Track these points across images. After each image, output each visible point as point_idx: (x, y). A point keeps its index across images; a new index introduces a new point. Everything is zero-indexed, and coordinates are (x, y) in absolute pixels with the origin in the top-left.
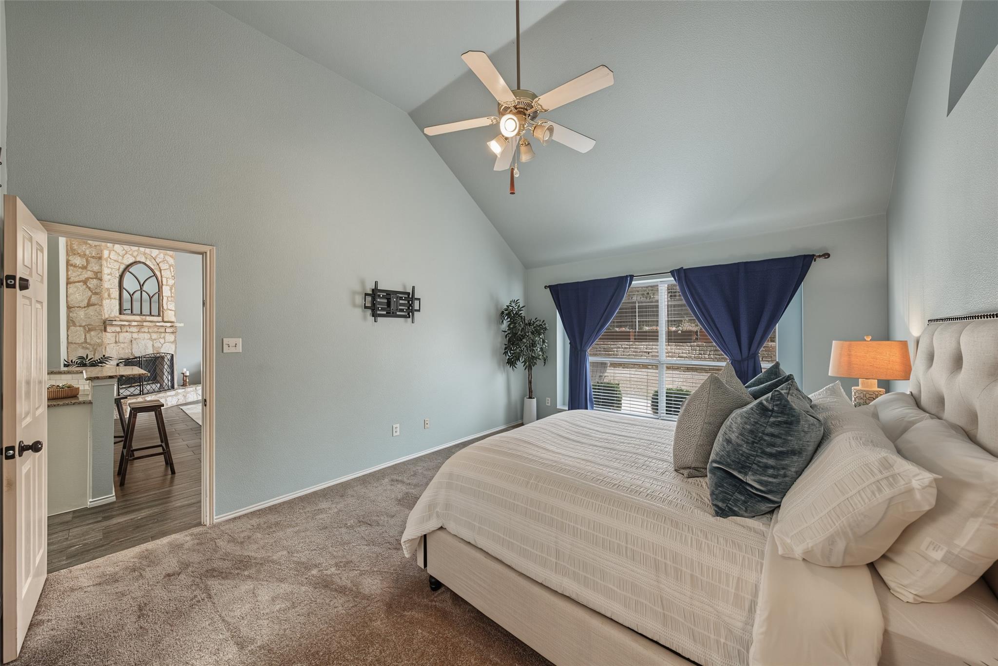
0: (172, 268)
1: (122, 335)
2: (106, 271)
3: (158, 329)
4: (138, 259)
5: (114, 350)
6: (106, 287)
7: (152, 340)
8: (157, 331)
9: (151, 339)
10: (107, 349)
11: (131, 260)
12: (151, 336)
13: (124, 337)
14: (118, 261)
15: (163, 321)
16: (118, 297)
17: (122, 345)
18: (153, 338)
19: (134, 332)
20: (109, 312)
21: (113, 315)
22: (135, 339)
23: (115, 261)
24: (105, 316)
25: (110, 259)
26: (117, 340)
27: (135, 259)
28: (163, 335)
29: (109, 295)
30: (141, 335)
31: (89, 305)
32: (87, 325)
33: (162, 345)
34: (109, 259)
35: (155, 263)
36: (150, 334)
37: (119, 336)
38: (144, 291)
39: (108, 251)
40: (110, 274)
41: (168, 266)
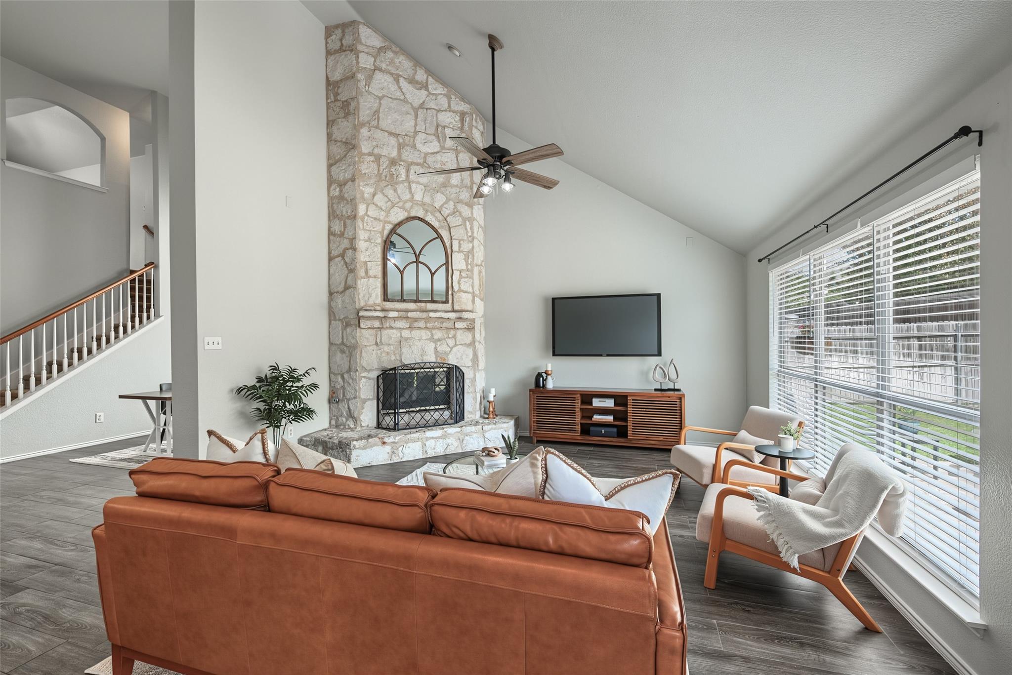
0: (468, 223)
1: (385, 332)
2: (362, 235)
3: (443, 322)
4: (413, 214)
5: (374, 356)
6: (362, 259)
7: (436, 341)
8: (441, 326)
9: (432, 339)
10: (364, 354)
11: (402, 216)
12: (432, 335)
13: (391, 335)
14: (379, 220)
15: (453, 311)
16: (380, 274)
17: (386, 349)
18: (436, 337)
19: (403, 329)
20: (366, 298)
21: (371, 302)
22: (407, 339)
23: (375, 219)
24: (359, 303)
25: (368, 216)
26: (378, 341)
27: (409, 212)
28: (452, 333)
29: (366, 272)
30: (416, 333)
31: (347, 288)
32: (344, 318)
33: (451, 349)
34: (366, 218)
35: (441, 218)
36: (431, 332)
37: (381, 335)
38: (421, 263)
39: (365, 205)
40: (369, 240)
41: (461, 220)
